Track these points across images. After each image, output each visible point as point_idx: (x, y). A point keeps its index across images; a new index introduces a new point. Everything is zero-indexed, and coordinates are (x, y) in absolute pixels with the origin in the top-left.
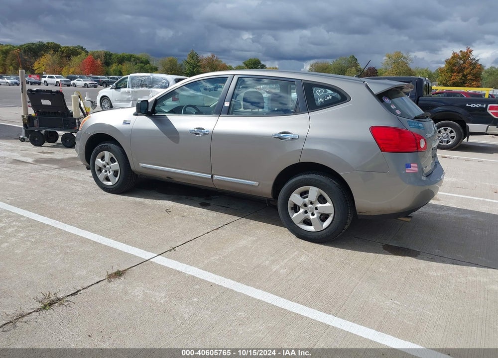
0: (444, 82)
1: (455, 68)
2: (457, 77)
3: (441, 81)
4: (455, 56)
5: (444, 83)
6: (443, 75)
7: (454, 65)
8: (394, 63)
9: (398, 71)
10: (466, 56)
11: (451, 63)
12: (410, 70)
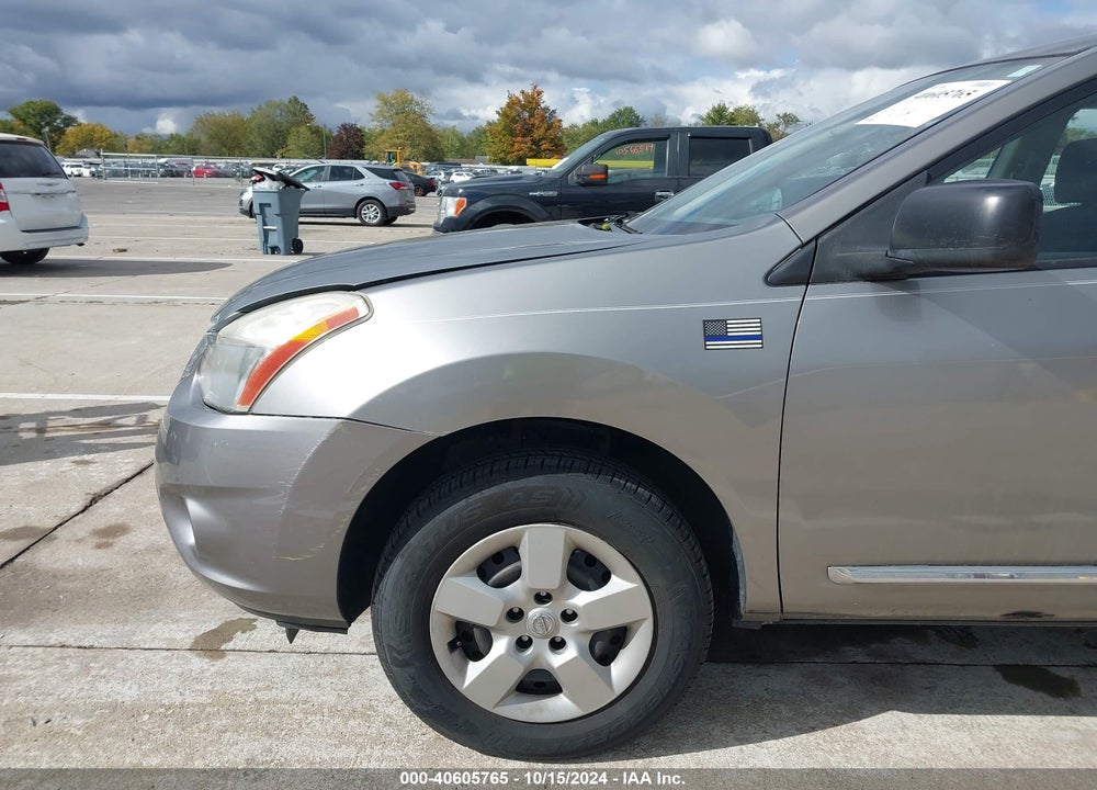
0: (502, 155)
1: (518, 127)
2: (523, 145)
3: (495, 154)
4: (512, 104)
5: (500, 159)
6: (496, 140)
7: (514, 121)
8: (397, 114)
9: (408, 133)
10: (532, 103)
11: (507, 116)
12: (430, 130)
